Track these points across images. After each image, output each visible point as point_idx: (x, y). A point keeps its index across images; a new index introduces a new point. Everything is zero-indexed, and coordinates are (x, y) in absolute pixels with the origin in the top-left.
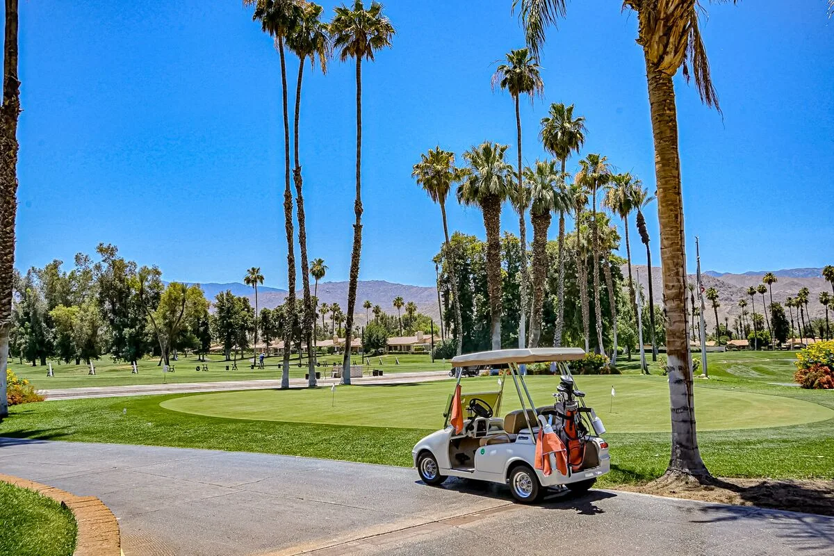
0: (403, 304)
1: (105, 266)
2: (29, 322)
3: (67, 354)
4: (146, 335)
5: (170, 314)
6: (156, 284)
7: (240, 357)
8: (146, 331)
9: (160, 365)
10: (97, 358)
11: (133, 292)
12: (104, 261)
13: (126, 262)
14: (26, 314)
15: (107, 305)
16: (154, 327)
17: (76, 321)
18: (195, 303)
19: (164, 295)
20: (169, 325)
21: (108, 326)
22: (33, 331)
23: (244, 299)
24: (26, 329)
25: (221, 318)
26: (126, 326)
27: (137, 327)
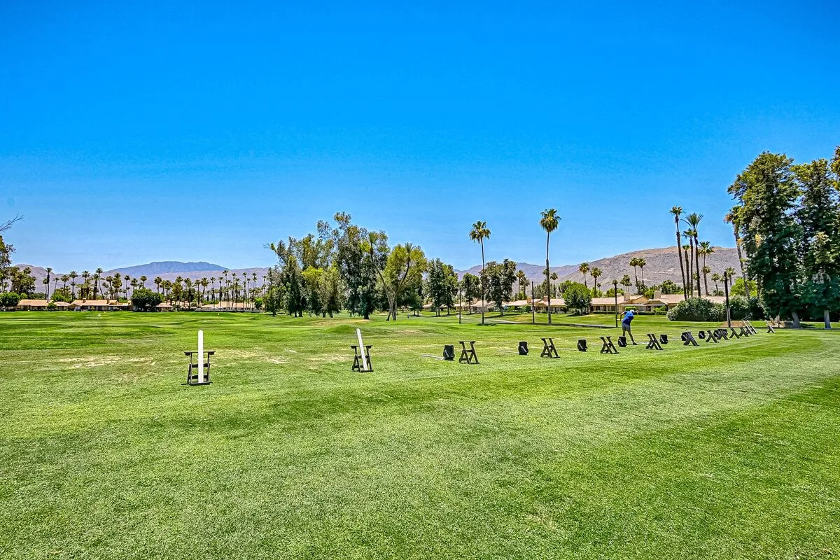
0: (588, 269)
1: (342, 232)
2: (290, 282)
3: (317, 309)
4: (377, 292)
5: (396, 273)
6: (383, 248)
7: (447, 313)
8: (376, 288)
9: (388, 320)
10: (338, 312)
11: (365, 254)
12: (340, 228)
13: (359, 228)
14: (288, 276)
15: (345, 267)
16: (382, 284)
17: (321, 280)
18: (418, 263)
19: (390, 256)
20: (396, 283)
21: (345, 285)
22: (292, 290)
23: (449, 266)
24: (287, 287)
25: (432, 281)
26: (359, 283)
27: (368, 286)
